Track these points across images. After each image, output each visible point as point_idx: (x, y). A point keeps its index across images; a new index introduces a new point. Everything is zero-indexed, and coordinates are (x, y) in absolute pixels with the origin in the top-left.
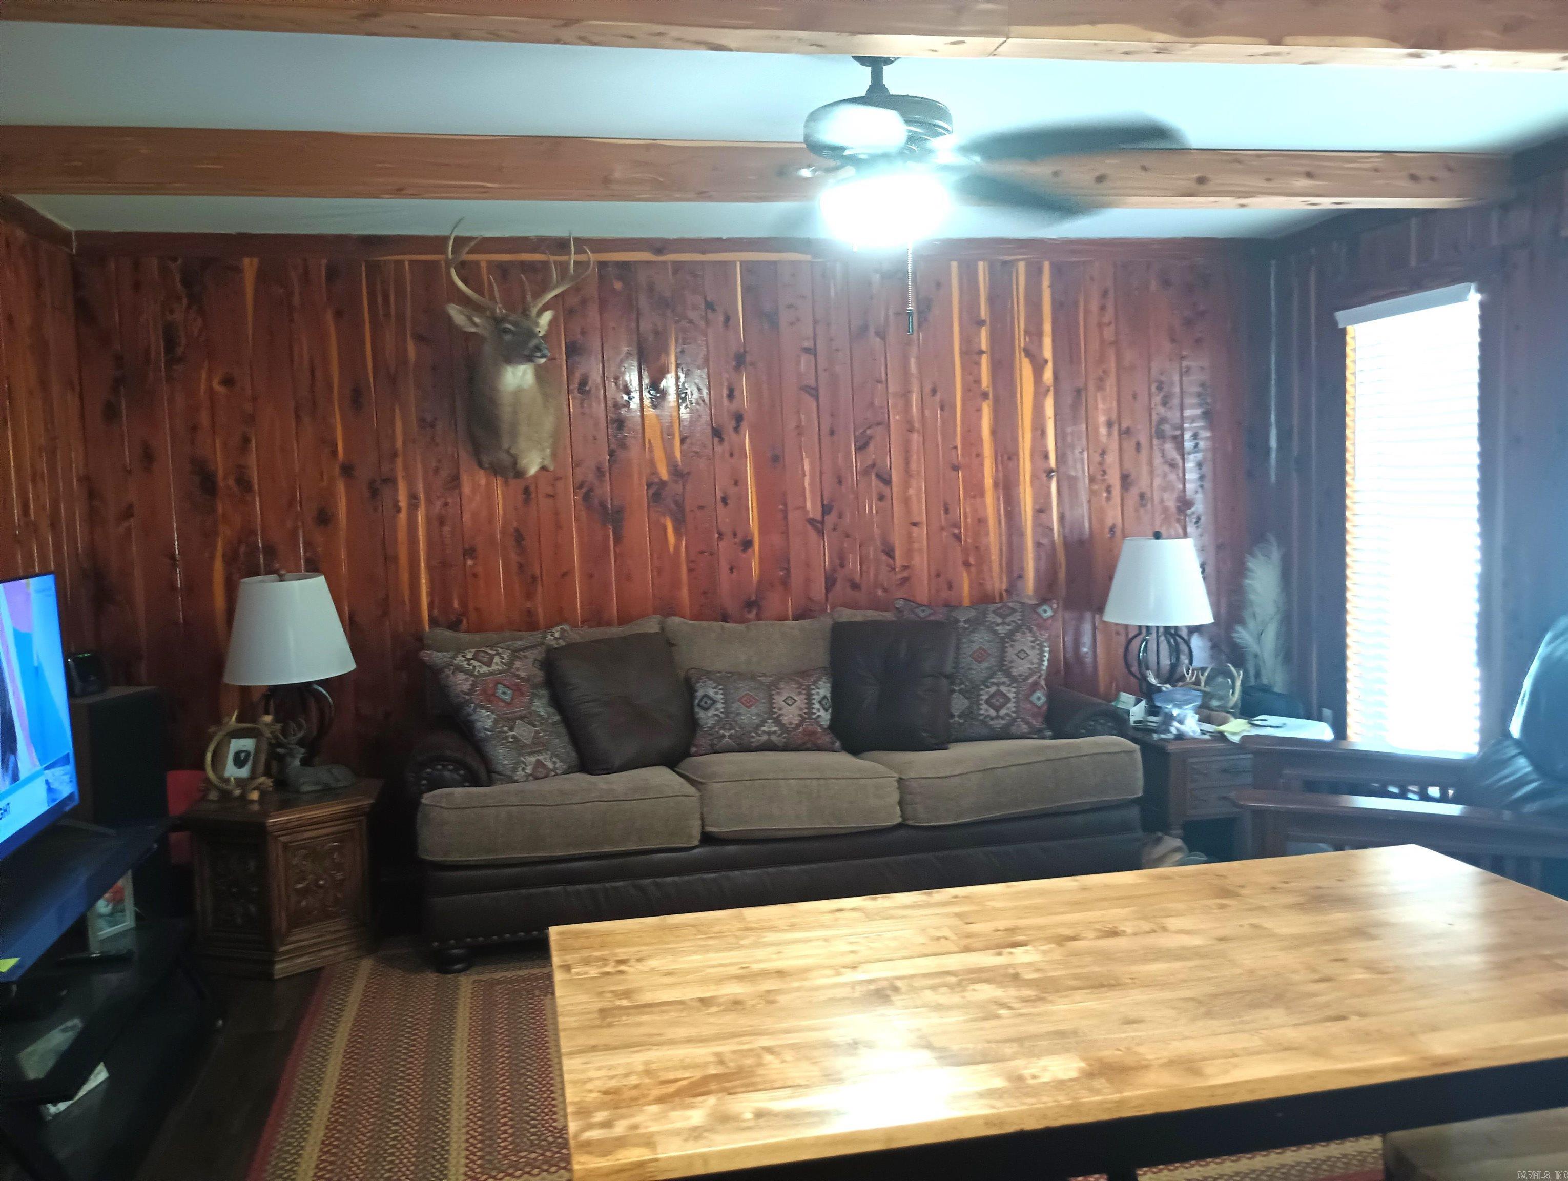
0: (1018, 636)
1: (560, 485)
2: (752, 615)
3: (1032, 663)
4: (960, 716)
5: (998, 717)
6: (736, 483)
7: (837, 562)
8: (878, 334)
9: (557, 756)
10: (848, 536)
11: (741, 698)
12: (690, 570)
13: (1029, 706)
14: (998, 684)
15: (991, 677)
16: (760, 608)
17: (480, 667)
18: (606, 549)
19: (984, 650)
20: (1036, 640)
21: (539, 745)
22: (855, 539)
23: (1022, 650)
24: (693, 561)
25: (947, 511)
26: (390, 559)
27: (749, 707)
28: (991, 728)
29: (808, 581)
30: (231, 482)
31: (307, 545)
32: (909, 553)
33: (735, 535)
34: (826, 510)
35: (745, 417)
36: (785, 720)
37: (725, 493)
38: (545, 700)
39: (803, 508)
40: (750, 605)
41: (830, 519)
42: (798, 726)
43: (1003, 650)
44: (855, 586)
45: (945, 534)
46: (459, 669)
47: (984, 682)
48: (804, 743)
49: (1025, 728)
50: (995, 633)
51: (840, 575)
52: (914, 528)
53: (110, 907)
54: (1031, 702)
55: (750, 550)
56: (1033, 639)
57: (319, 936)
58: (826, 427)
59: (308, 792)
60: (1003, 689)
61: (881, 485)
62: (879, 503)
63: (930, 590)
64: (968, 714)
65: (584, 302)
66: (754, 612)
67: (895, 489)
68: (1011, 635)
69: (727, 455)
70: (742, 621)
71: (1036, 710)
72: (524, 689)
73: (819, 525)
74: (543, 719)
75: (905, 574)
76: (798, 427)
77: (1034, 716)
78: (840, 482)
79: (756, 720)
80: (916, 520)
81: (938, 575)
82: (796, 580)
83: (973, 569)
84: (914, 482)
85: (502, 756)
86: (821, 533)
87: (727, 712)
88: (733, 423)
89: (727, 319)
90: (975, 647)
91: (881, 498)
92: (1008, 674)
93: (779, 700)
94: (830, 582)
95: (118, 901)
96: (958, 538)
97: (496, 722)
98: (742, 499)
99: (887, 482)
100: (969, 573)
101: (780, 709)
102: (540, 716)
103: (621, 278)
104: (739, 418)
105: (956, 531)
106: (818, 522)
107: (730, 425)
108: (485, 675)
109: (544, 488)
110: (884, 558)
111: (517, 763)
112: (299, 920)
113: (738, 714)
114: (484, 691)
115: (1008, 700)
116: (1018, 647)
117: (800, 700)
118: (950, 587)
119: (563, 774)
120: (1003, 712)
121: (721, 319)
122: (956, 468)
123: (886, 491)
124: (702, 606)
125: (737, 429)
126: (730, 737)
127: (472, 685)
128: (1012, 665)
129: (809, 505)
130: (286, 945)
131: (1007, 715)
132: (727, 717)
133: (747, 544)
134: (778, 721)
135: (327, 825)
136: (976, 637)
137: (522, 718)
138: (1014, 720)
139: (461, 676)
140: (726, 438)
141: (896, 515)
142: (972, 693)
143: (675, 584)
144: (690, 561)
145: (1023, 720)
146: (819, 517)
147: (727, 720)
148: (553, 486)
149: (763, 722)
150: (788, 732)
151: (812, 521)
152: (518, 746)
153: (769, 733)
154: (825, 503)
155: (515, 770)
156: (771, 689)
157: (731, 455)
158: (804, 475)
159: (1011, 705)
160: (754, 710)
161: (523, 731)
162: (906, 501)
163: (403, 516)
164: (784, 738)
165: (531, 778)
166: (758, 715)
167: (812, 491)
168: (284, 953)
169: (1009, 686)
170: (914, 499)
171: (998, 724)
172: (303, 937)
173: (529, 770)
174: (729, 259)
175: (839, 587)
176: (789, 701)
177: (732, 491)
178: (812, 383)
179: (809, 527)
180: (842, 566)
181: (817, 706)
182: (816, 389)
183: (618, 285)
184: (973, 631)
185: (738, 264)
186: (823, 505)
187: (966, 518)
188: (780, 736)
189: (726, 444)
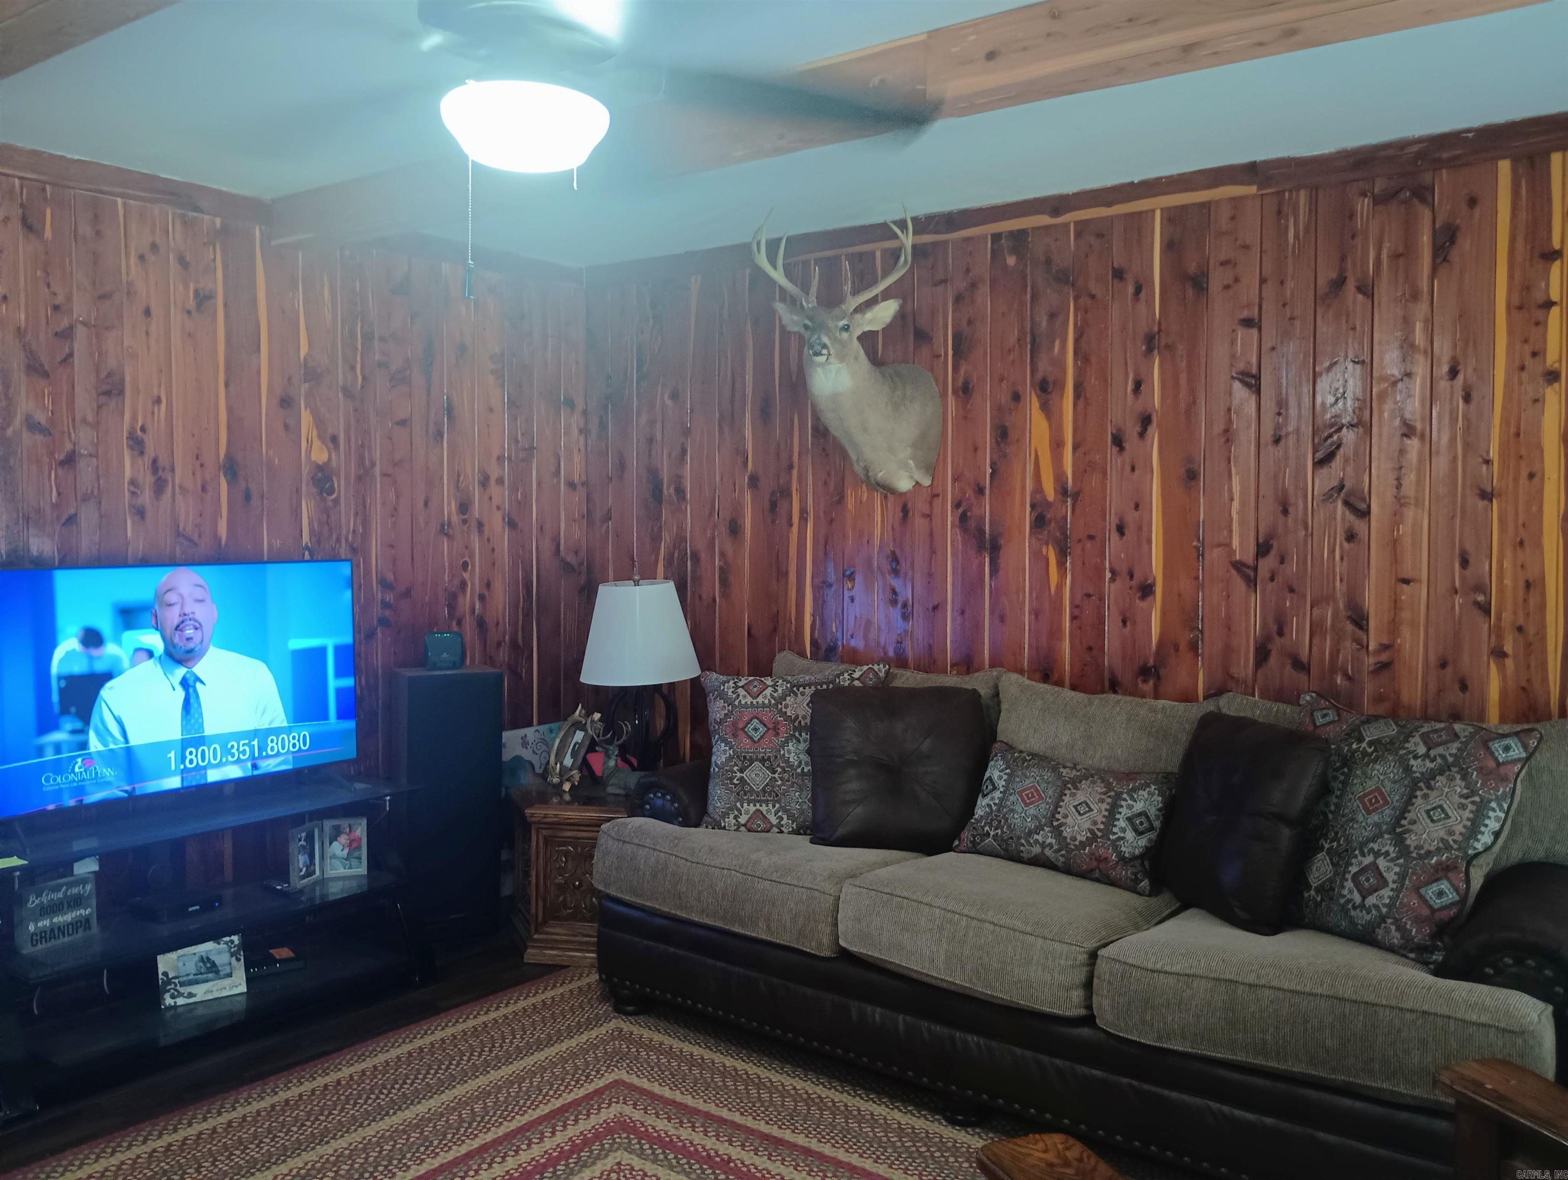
0: (1441, 780)
1: (937, 502)
2: (1149, 686)
3: (1451, 833)
4: (1317, 890)
5: (1362, 906)
6: (1137, 507)
7: (1274, 628)
8: (1359, 289)
9: (786, 811)
10: (1292, 590)
11: (1024, 791)
12: (1073, 618)
13: (1415, 901)
14: (1377, 854)
15: (1373, 840)
16: (1159, 678)
17: (745, 697)
18: (982, 580)
19: (1382, 794)
20: (1473, 793)
21: (769, 794)
22: (1304, 596)
23: (1441, 807)
24: (1077, 607)
25: (1465, 562)
26: (783, 574)
27: (1027, 805)
28: (1352, 921)
29: (1228, 650)
30: (672, 490)
31: (723, 554)
32: (1394, 627)
33: (1131, 576)
34: (1263, 549)
35: (1154, 418)
36: (1067, 832)
37: (1121, 519)
38: (803, 746)
39: (1228, 545)
40: (1145, 672)
41: (1267, 564)
42: (1083, 845)
43: (1409, 801)
44: (1299, 665)
45: (1458, 600)
46: (722, 696)
47: (1363, 845)
48: (1092, 870)
49: (1395, 938)
50: (1408, 770)
51: (1277, 644)
52: (1405, 586)
53: (346, 851)
54: (1422, 898)
55: (1150, 599)
56: (1465, 791)
57: (572, 935)
58: (1268, 431)
59: (614, 794)
60: (1382, 863)
61: (1350, 517)
62: (1346, 545)
63: (1425, 686)
64: (1328, 890)
65: (973, 285)
66: (1151, 683)
67: (1374, 524)
68: (1429, 778)
69: (1128, 468)
70: (1134, 692)
71: (1426, 912)
72: (783, 729)
73: (1252, 574)
74: (791, 766)
75: (1384, 657)
76: (1226, 431)
77: (1418, 920)
78: (1285, 512)
79: (1030, 824)
80: (1407, 574)
81: (1443, 665)
82: (1211, 645)
83: (1509, 662)
84: (1409, 514)
85: (718, 796)
86: (1251, 582)
87: (1000, 806)
88: (1138, 428)
89: (1138, 290)
90: (1371, 785)
91: (1351, 537)
92: (1399, 841)
93: (1069, 802)
94: (1262, 654)
95: (353, 845)
96: (1485, 609)
97: (731, 758)
98: (1143, 530)
99: (1365, 514)
100: (1502, 669)
101: (1066, 816)
102: (787, 761)
103: (1014, 250)
104: (1146, 421)
105: (1481, 598)
106: (1249, 567)
107: (1132, 429)
108: (746, 706)
109: (921, 506)
110: (1350, 627)
111: (731, 809)
112: (553, 914)
113: (1013, 811)
114: (734, 724)
115: (1384, 883)
116: (1435, 799)
117: (1099, 811)
118: (1464, 687)
119: (789, 833)
120: (1371, 900)
121: (1131, 289)
122: (1486, 496)
123: (1360, 526)
124: (1085, 665)
125: (1142, 435)
126: (995, 837)
127: (726, 715)
128: (1414, 827)
129: (1236, 543)
130: (541, 933)
131: (1376, 907)
132: (999, 810)
133: (1146, 590)
134: (1057, 831)
135: (582, 828)
136: (1378, 769)
137: (763, 761)
138: (1383, 919)
139: (720, 703)
140: (1127, 446)
141: (1373, 562)
142: (1341, 859)
143: (1055, 633)
144: (1074, 606)
145: (1396, 921)
146: (1249, 558)
147: (998, 816)
148: (931, 503)
149: (1039, 829)
150: (1069, 851)
151: (1238, 566)
152: (743, 791)
153: (1043, 845)
154: (1261, 540)
155: (725, 815)
156: (1065, 786)
157: (1133, 469)
158: (1232, 499)
159: (1386, 893)
160: (1032, 810)
161: (757, 776)
162: (1394, 544)
163: (795, 529)
164: (1062, 856)
165: (743, 828)
166: (1035, 817)
167: (1242, 522)
168: (538, 941)
169: (1392, 860)
170: (1407, 542)
171: (1362, 917)
172: (558, 931)
173: (743, 819)
174: (1145, 208)
175: (1273, 661)
176: (1083, 808)
177: (1131, 517)
178: (1254, 370)
179: (1234, 572)
180: (1281, 633)
181: (1122, 823)
182: (1258, 378)
183: (1011, 261)
184: (1375, 761)
185: (1158, 214)
186: (1258, 545)
187: (1501, 578)
188: (1057, 851)
189: (1127, 455)
